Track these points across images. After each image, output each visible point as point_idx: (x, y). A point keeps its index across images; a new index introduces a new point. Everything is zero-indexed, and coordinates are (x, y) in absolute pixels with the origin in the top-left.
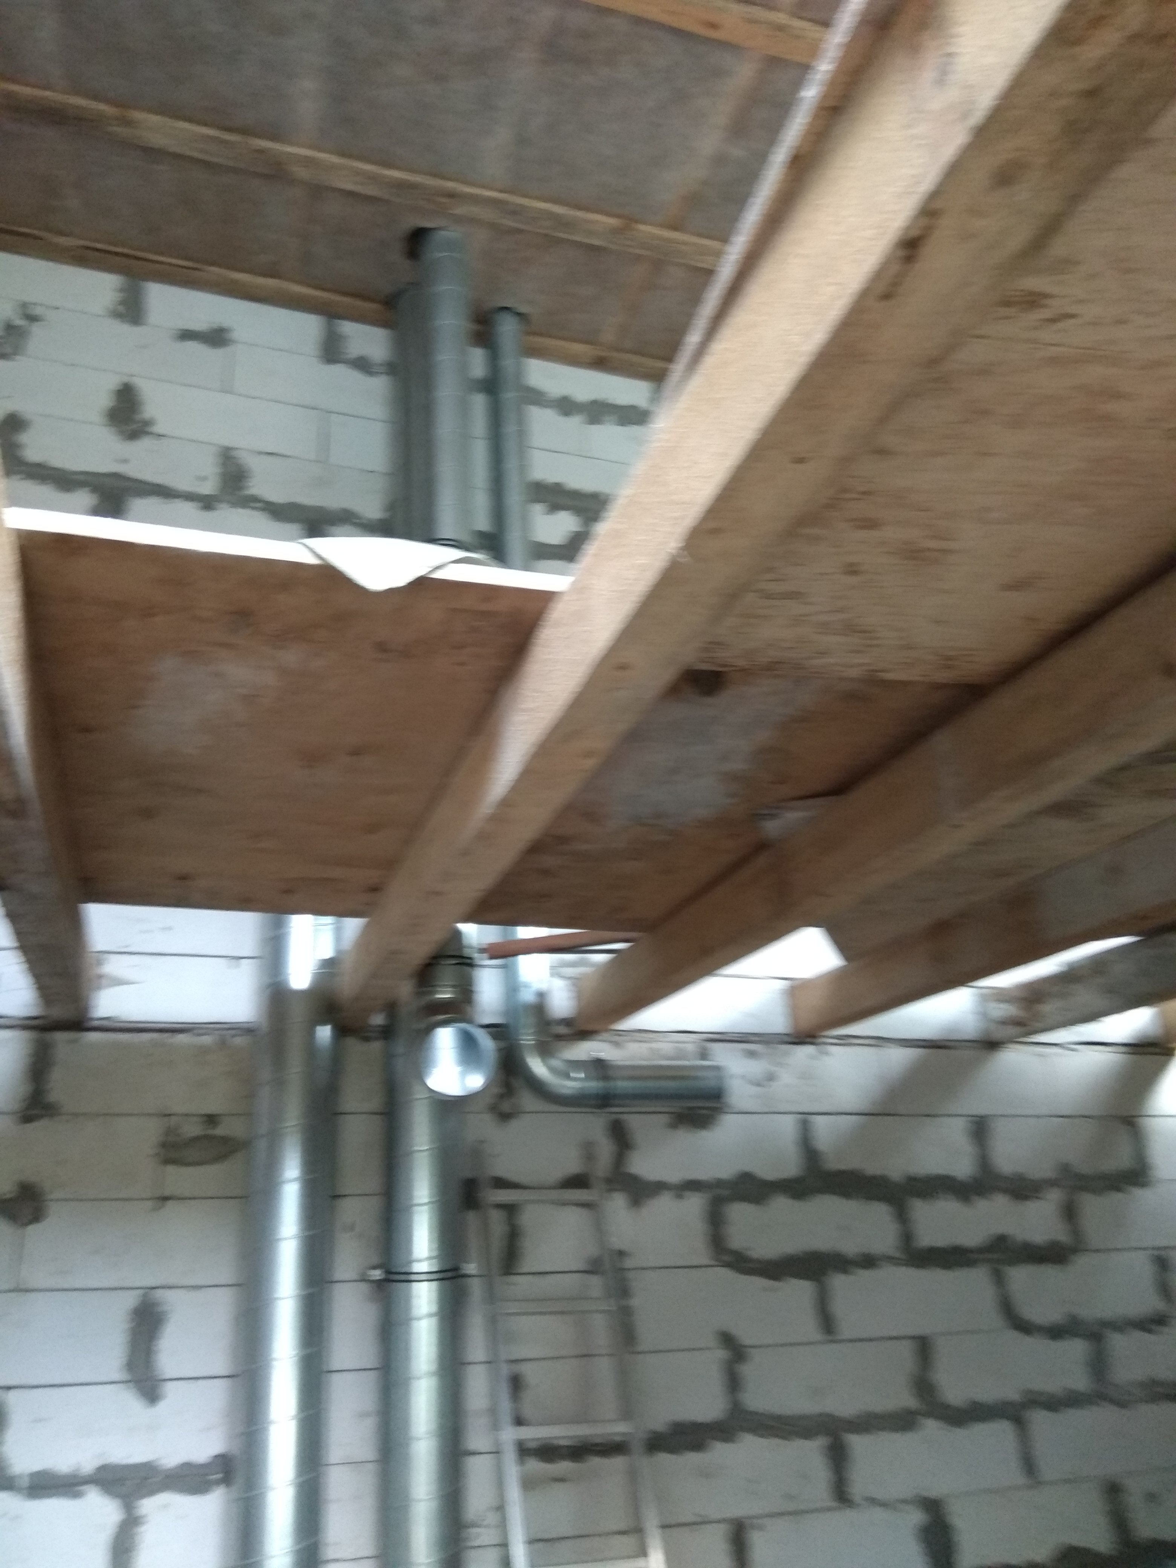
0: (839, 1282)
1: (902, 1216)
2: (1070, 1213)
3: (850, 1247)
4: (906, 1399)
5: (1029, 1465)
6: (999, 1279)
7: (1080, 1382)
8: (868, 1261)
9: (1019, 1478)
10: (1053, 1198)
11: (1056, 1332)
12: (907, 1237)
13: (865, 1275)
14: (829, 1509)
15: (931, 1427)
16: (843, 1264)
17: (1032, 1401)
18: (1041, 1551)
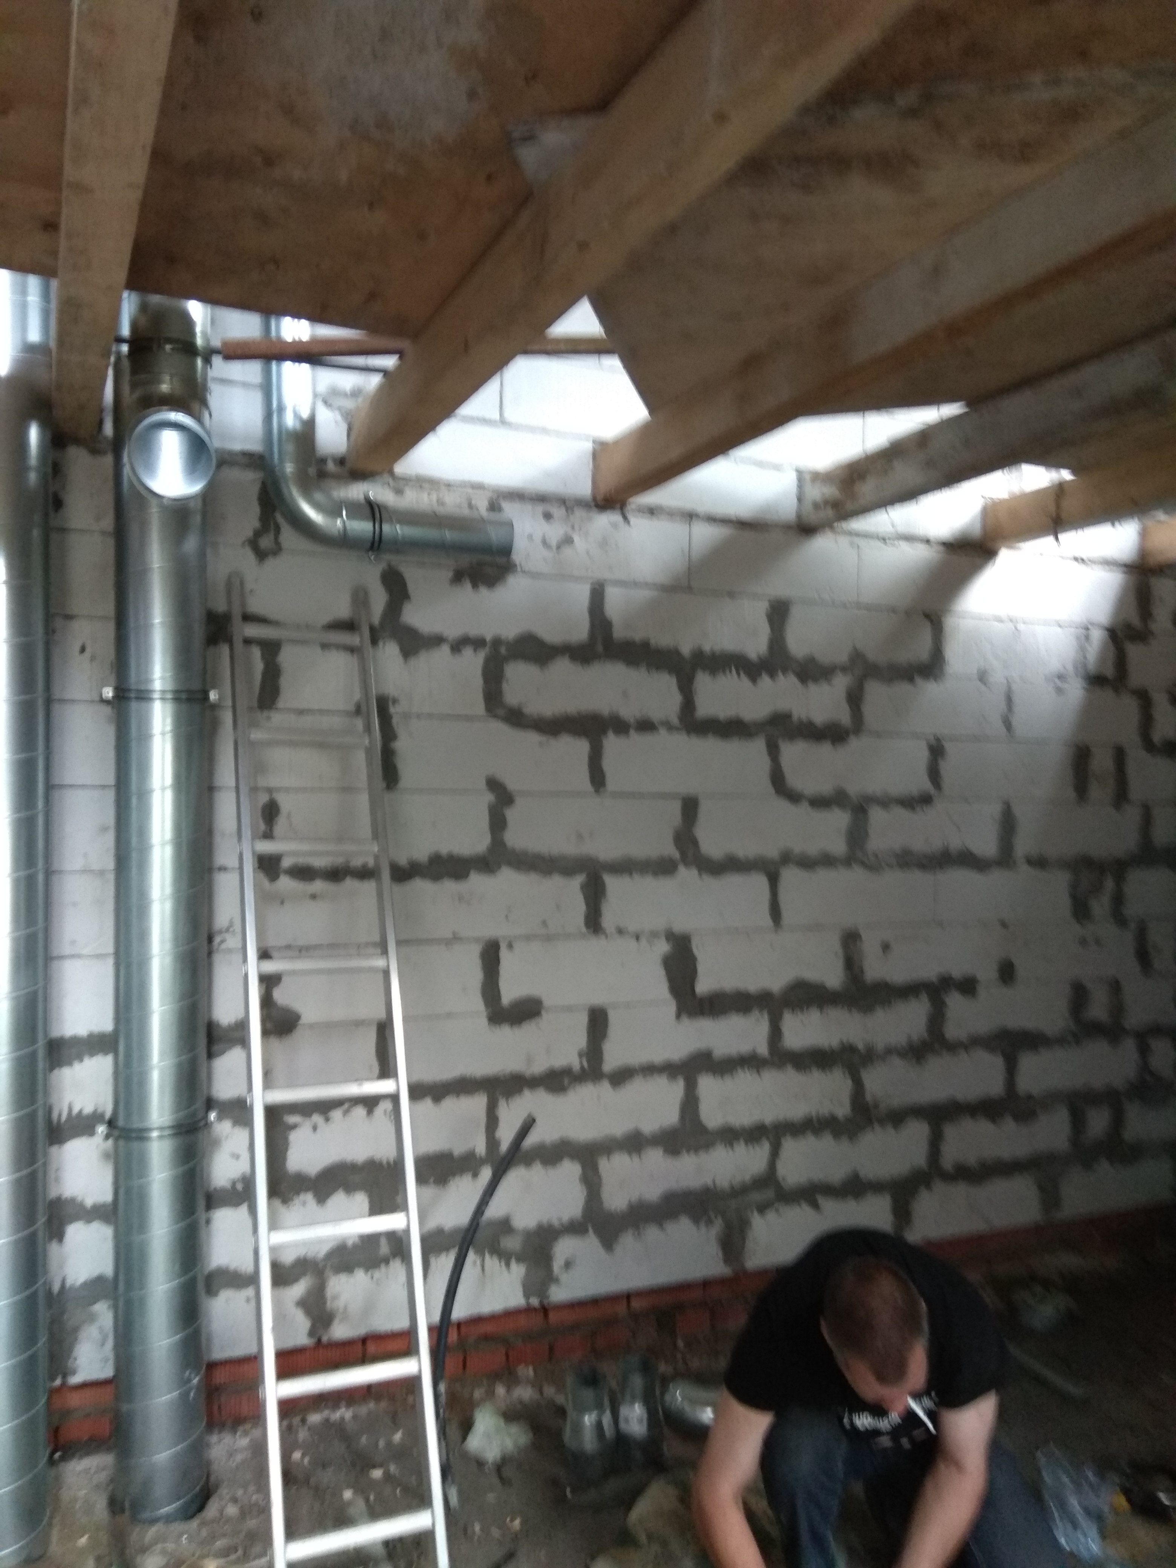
0: (612, 743)
1: (686, 685)
2: (855, 699)
3: (629, 712)
5: (776, 912)
6: (773, 751)
7: (838, 847)
8: (646, 726)
9: (765, 923)
10: (841, 683)
11: (820, 803)
12: (688, 705)
14: (578, 936)
15: (686, 874)
16: (620, 726)
17: (787, 858)
18: (776, 984)
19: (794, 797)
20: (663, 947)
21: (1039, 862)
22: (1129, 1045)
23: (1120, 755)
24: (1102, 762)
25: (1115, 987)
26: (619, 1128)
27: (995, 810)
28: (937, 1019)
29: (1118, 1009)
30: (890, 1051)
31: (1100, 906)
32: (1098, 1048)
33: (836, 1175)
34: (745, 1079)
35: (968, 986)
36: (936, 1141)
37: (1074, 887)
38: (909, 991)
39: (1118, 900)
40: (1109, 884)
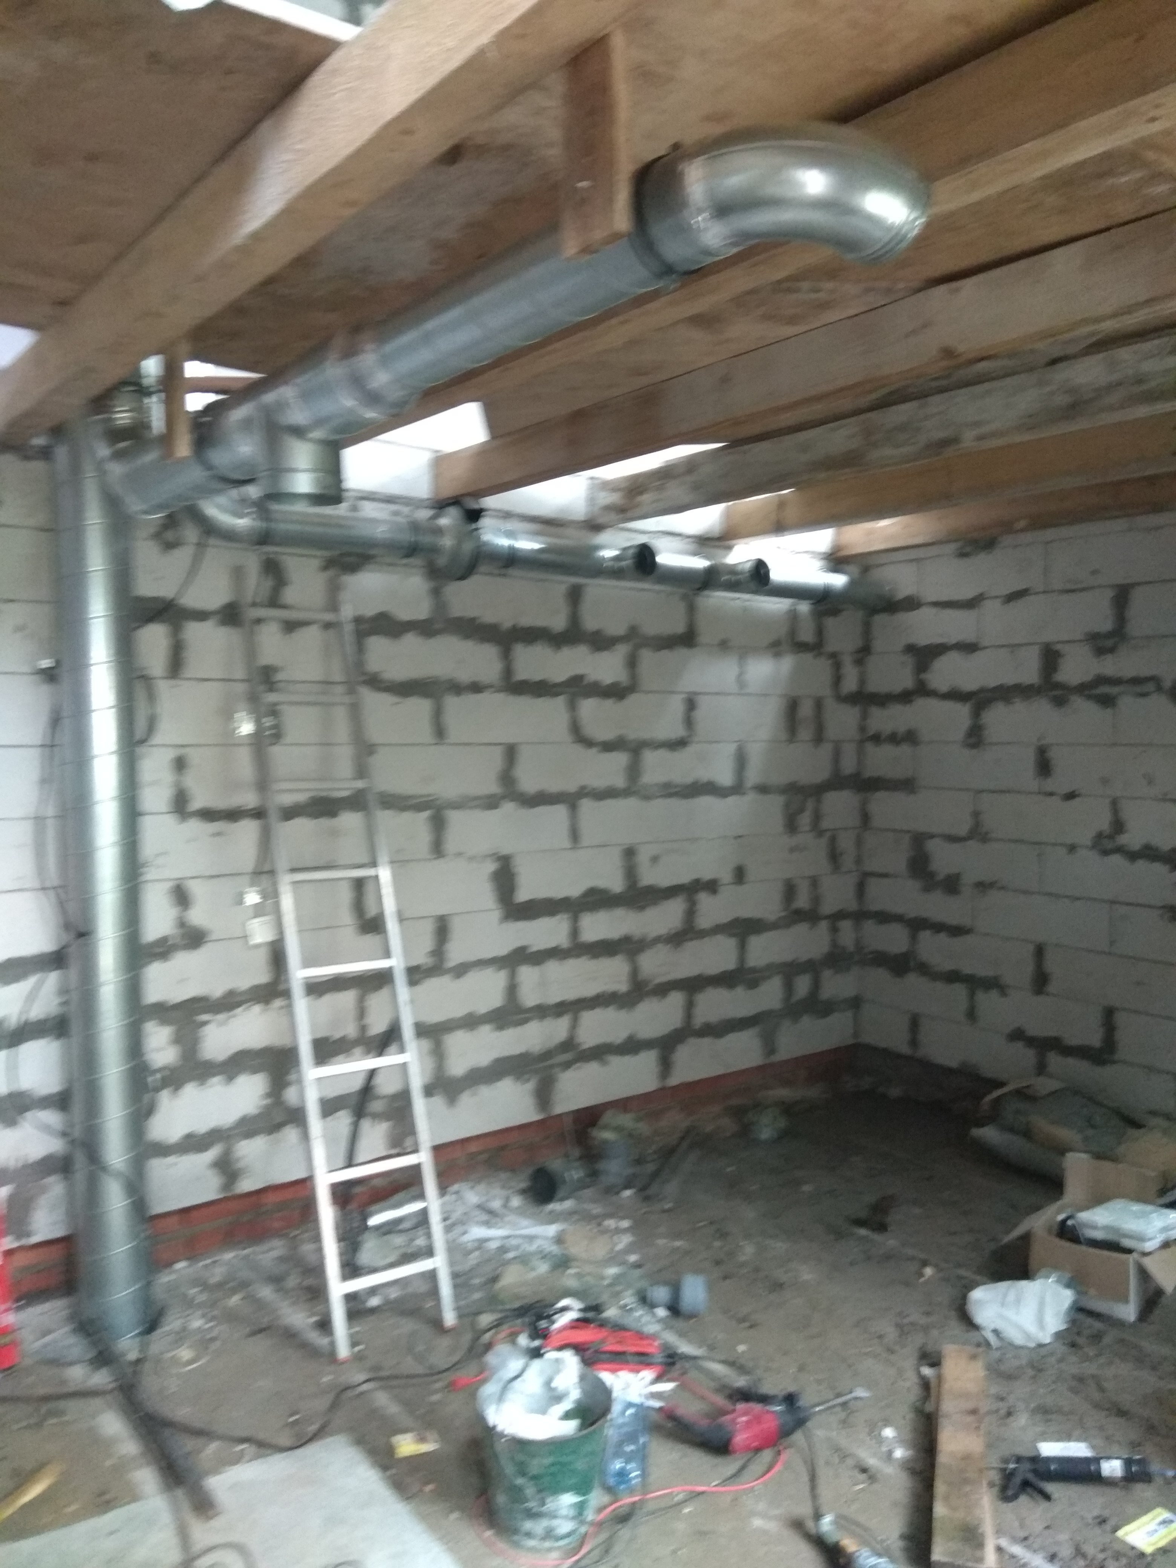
0: (452, 703)
1: (506, 655)
2: (632, 663)
3: (464, 676)
4: (493, 787)
5: (575, 835)
6: (572, 706)
7: (620, 782)
8: (476, 688)
9: (567, 844)
10: (621, 651)
11: (608, 747)
12: (508, 672)
13: (472, 699)
14: (425, 860)
15: (509, 807)
16: (457, 688)
17: (584, 793)
18: (575, 890)
19: (588, 743)
20: (491, 867)
21: (763, 789)
22: (824, 925)
23: (819, 704)
24: (806, 710)
25: (814, 882)
26: (458, 1011)
27: (731, 748)
28: (691, 913)
29: (816, 900)
30: (657, 940)
31: (805, 820)
32: (801, 929)
33: (618, 1036)
34: (553, 967)
35: (712, 886)
36: (690, 1006)
37: (787, 805)
38: (671, 892)
39: (817, 817)
40: (810, 805)
